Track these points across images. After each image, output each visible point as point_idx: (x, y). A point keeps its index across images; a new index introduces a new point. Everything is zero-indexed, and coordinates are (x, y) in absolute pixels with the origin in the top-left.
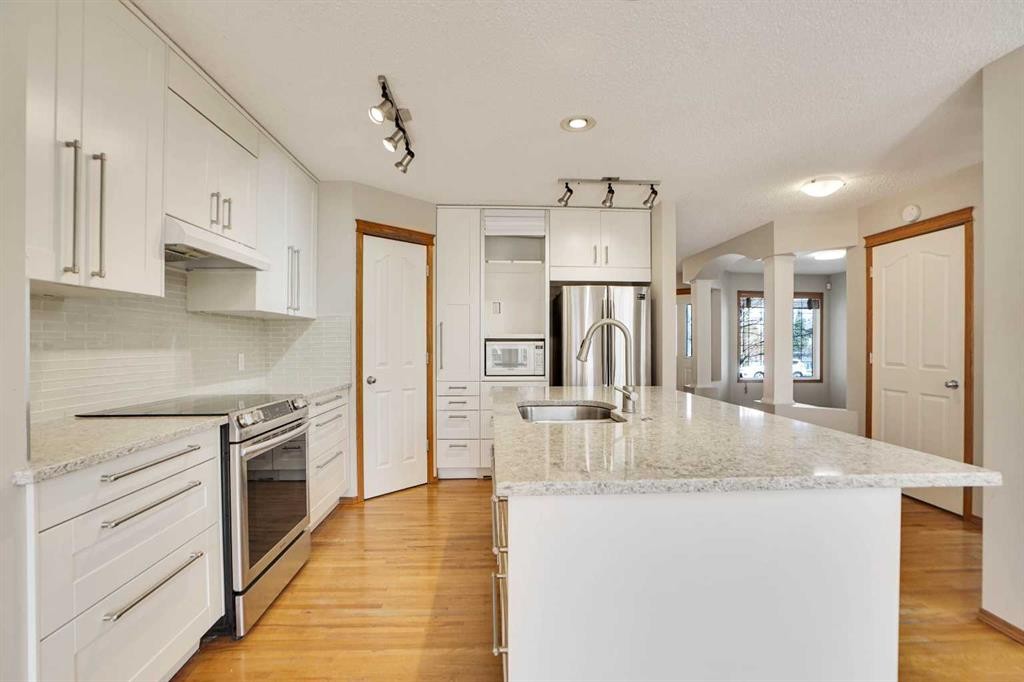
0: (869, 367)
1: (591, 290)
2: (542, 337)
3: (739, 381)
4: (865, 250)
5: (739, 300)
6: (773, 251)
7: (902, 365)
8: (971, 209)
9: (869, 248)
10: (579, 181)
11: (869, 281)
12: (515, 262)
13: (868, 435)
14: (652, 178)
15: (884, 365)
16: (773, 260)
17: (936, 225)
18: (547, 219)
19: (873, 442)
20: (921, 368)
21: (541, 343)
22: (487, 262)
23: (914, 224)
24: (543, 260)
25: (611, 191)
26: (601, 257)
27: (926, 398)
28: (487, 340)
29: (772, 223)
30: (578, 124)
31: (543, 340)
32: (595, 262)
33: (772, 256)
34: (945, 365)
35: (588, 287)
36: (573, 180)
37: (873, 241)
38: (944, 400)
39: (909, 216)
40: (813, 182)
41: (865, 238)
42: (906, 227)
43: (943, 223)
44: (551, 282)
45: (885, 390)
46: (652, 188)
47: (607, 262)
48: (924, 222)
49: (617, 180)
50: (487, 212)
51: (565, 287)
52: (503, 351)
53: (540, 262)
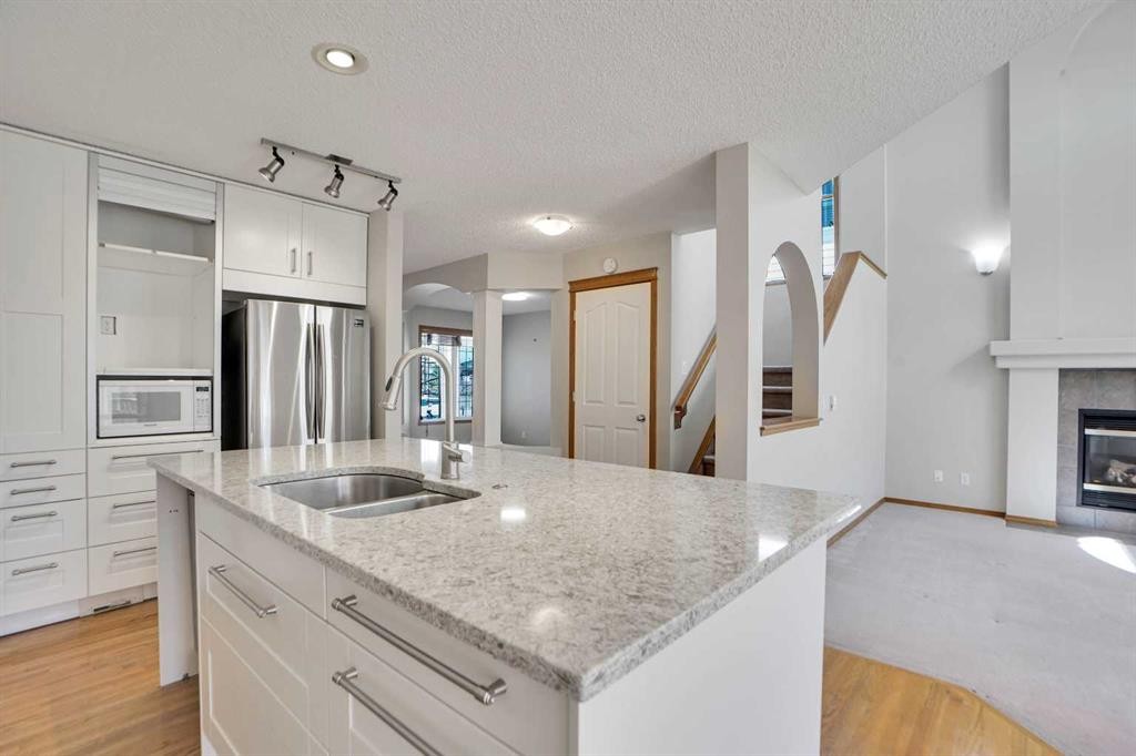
0: (572, 405)
1: (279, 307)
2: (207, 373)
3: (420, 424)
4: (569, 295)
5: (420, 336)
6: (486, 285)
7: (599, 402)
8: (656, 269)
9: (572, 293)
10: (294, 151)
11: (573, 323)
12: (159, 253)
13: (571, 456)
14: (392, 173)
15: (584, 403)
16: (485, 295)
17: (629, 279)
18: (220, 196)
19: (575, 461)
20: (616, 405)
21: (206, 383)
22: (102, 245)
23: (612, 276)
24: (212, 258)
25: (339, 176)
26: (302, 265)
27: (621, 431)
28: (100, 378)
29: (486, 255)
30: (340, 60)
31: (210, 378)
32: (293, 271)
33: (484, 289)
34: (636, 401)
35: (275, 303)
36: (285, 147)
37: (577, 286)
38: (633, 432)
39: (609, 267)
40: (549, 218)
41: (571, 283)
42: (606, 277)
43: (636, 278)
44: (225, 292)
45: (587, 426)
46: (390, 186)
47: (310, 273)
48: (620, 275)
49: (348, 162)
50: (103, 161)
51: (251, 302)
52: (139, 395)
53: (206, 260)
